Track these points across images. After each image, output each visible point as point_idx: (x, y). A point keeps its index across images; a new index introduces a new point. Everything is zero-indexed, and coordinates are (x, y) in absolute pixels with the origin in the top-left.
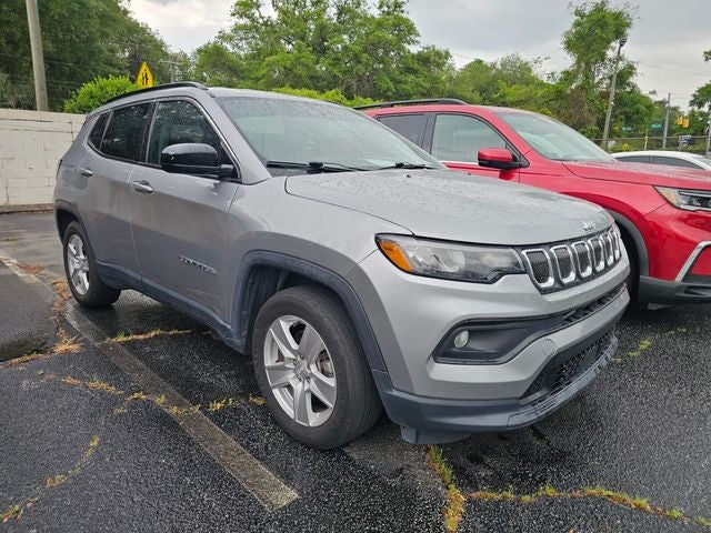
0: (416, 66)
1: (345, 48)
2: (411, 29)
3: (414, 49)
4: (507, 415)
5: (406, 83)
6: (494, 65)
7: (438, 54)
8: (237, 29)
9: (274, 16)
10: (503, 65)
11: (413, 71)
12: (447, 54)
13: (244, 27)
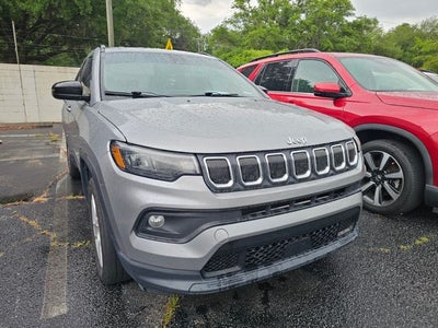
0: (351, 31)
1: (302, 22)
2: (349, 6)
3: (350, 19)
4: (191, 283)
5: (342, 42)
6: (415, 27)
7: (368, 21)
8: (236, 16)
9: (257, 5)
10: (423, 26)
11: (349, 35)
12: (376, 22)
13: (240, 14)
